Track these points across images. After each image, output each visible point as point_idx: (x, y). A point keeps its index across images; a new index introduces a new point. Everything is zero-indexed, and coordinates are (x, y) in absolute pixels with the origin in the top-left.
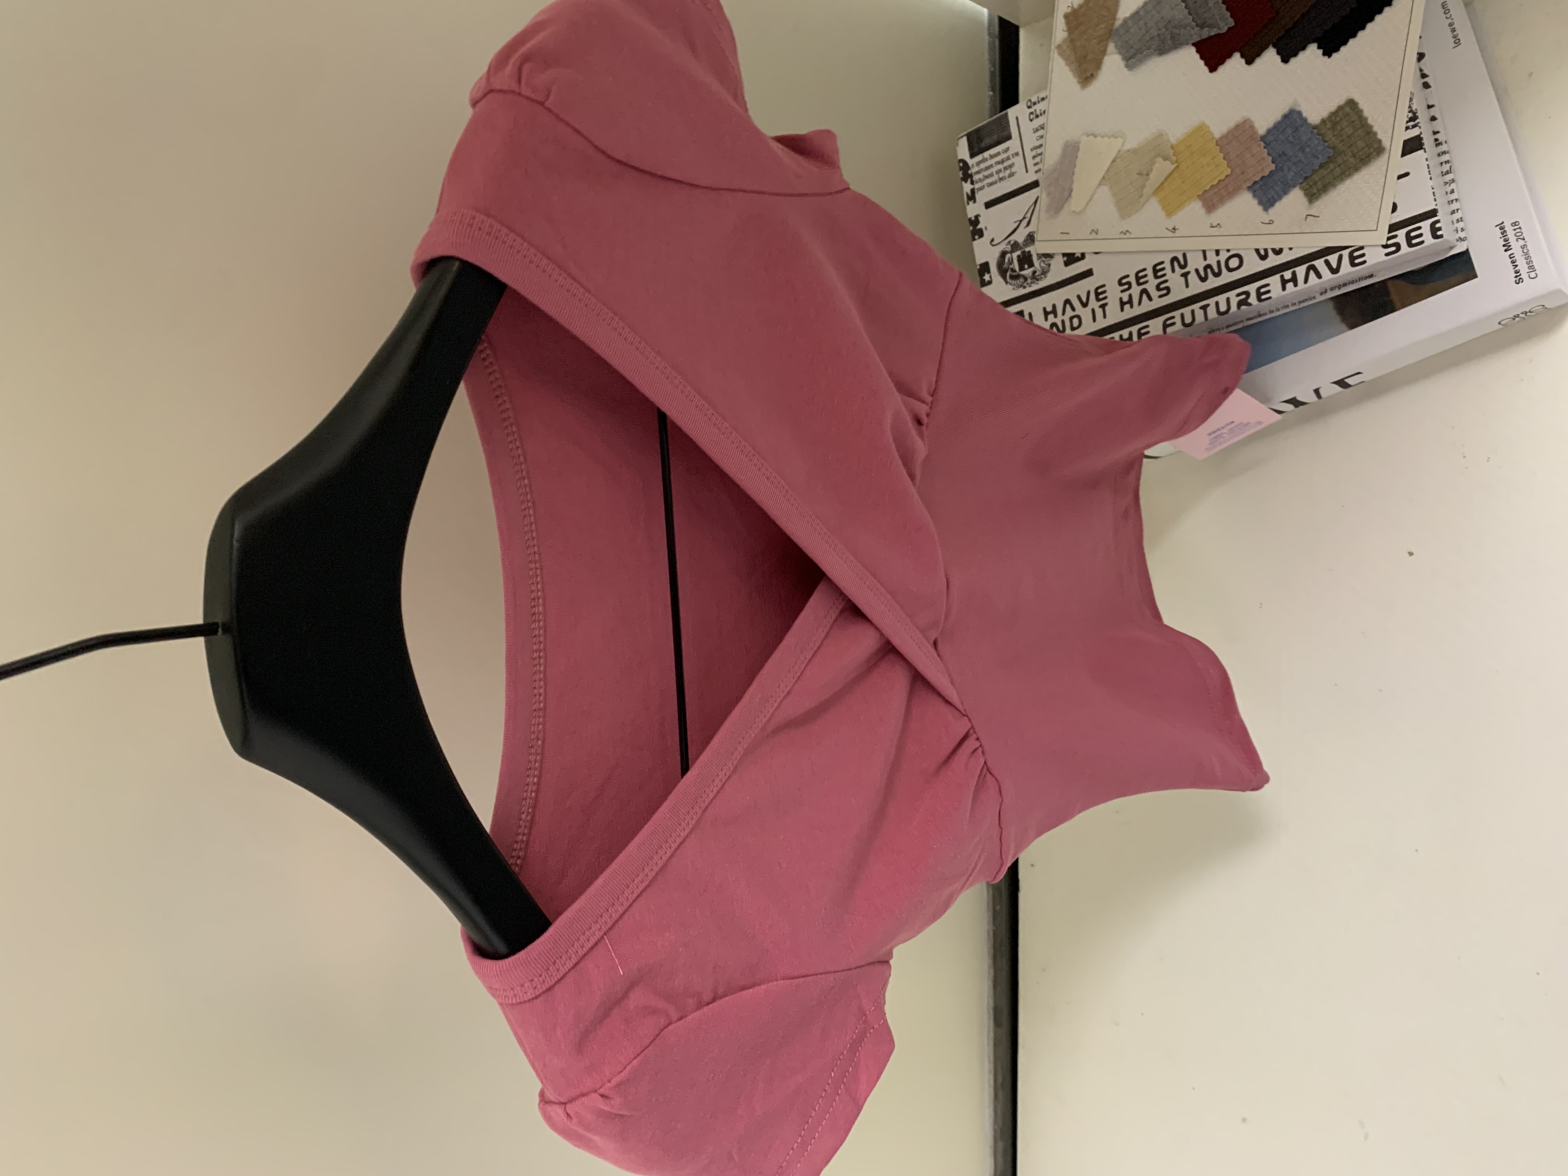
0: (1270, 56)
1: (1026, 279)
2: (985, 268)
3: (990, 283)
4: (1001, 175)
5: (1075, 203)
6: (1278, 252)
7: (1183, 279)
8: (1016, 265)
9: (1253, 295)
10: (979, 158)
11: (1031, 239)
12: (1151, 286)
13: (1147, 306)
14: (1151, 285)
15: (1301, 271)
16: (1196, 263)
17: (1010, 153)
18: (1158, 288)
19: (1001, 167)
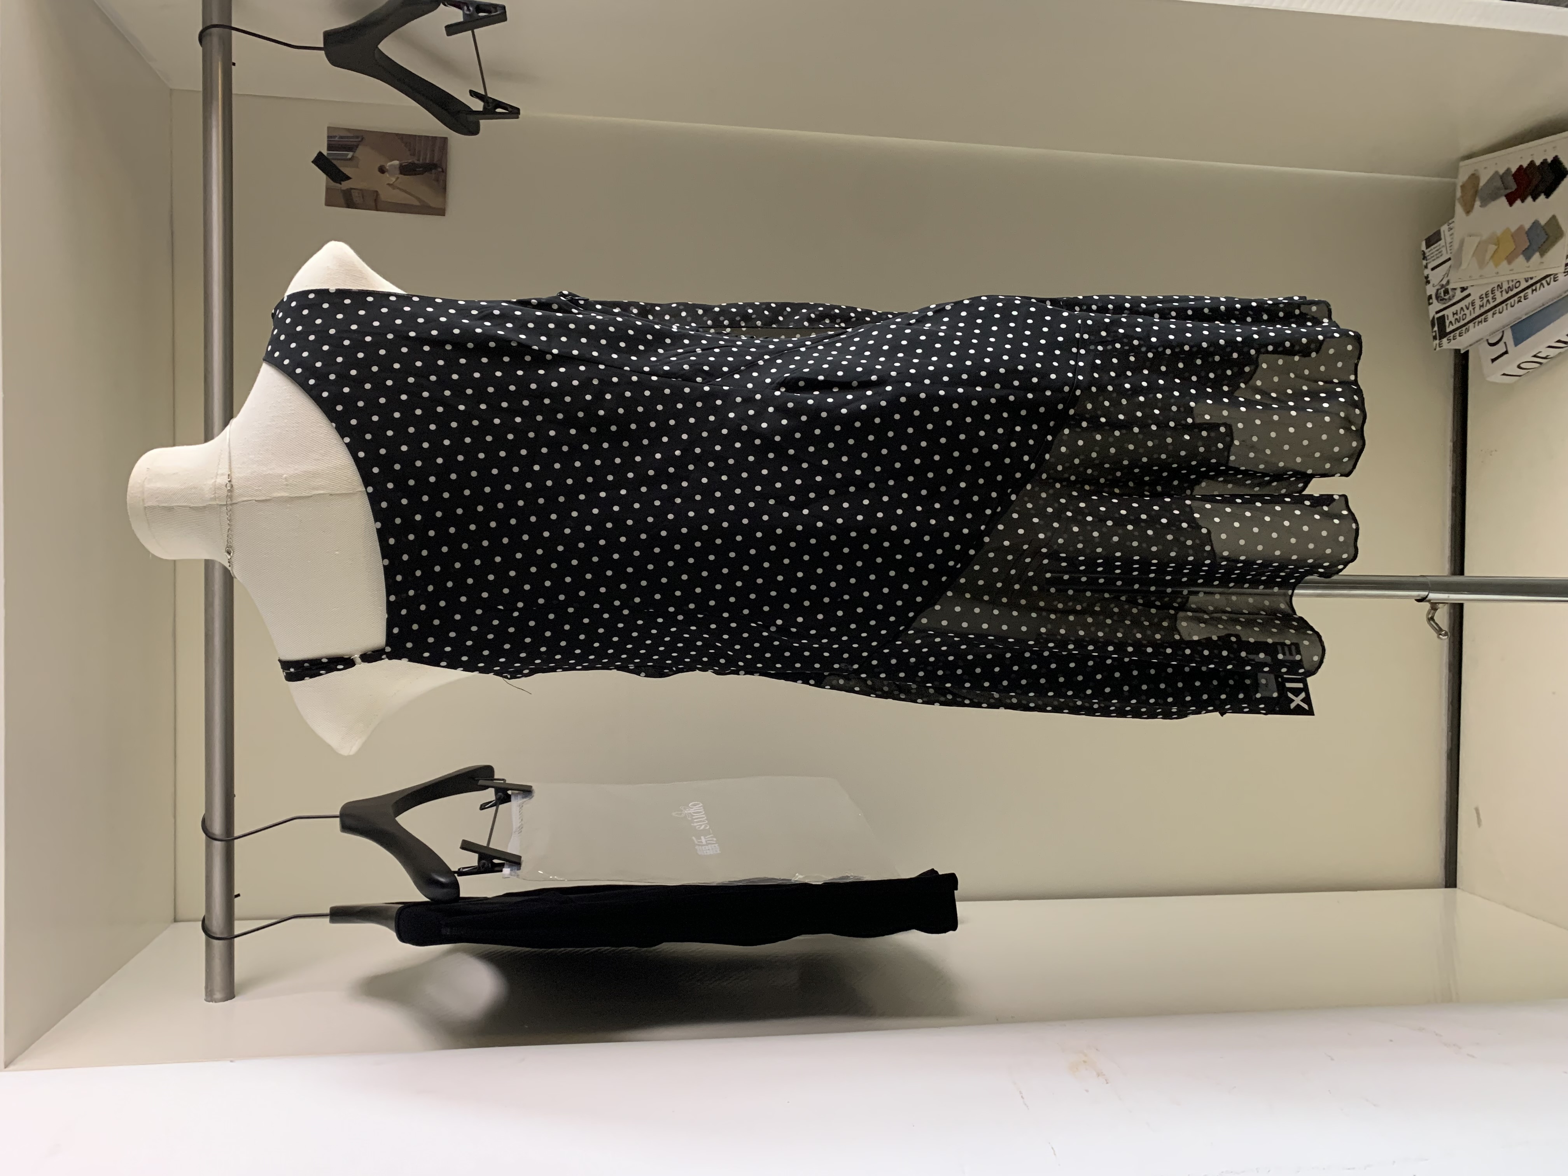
0: (1529, 199)
1: (1446, 300)
2: (1430, 297)
3: (1432, 303)
4: (1438, 256)
5: (1464, 266)
6: (1531, 278)
7: (1500, 294)
8: (1442, 295)
9: (1523, 298)
10: (1429, 249)
11: (1448, 282)
12: (1490, 298)
13: (1489, 307)
14: (1491, 296)
15: (1538, 285)
16: (1505, 286)
17: (1441, 246)
18: (1493, 299)
19: (1437, 252)
